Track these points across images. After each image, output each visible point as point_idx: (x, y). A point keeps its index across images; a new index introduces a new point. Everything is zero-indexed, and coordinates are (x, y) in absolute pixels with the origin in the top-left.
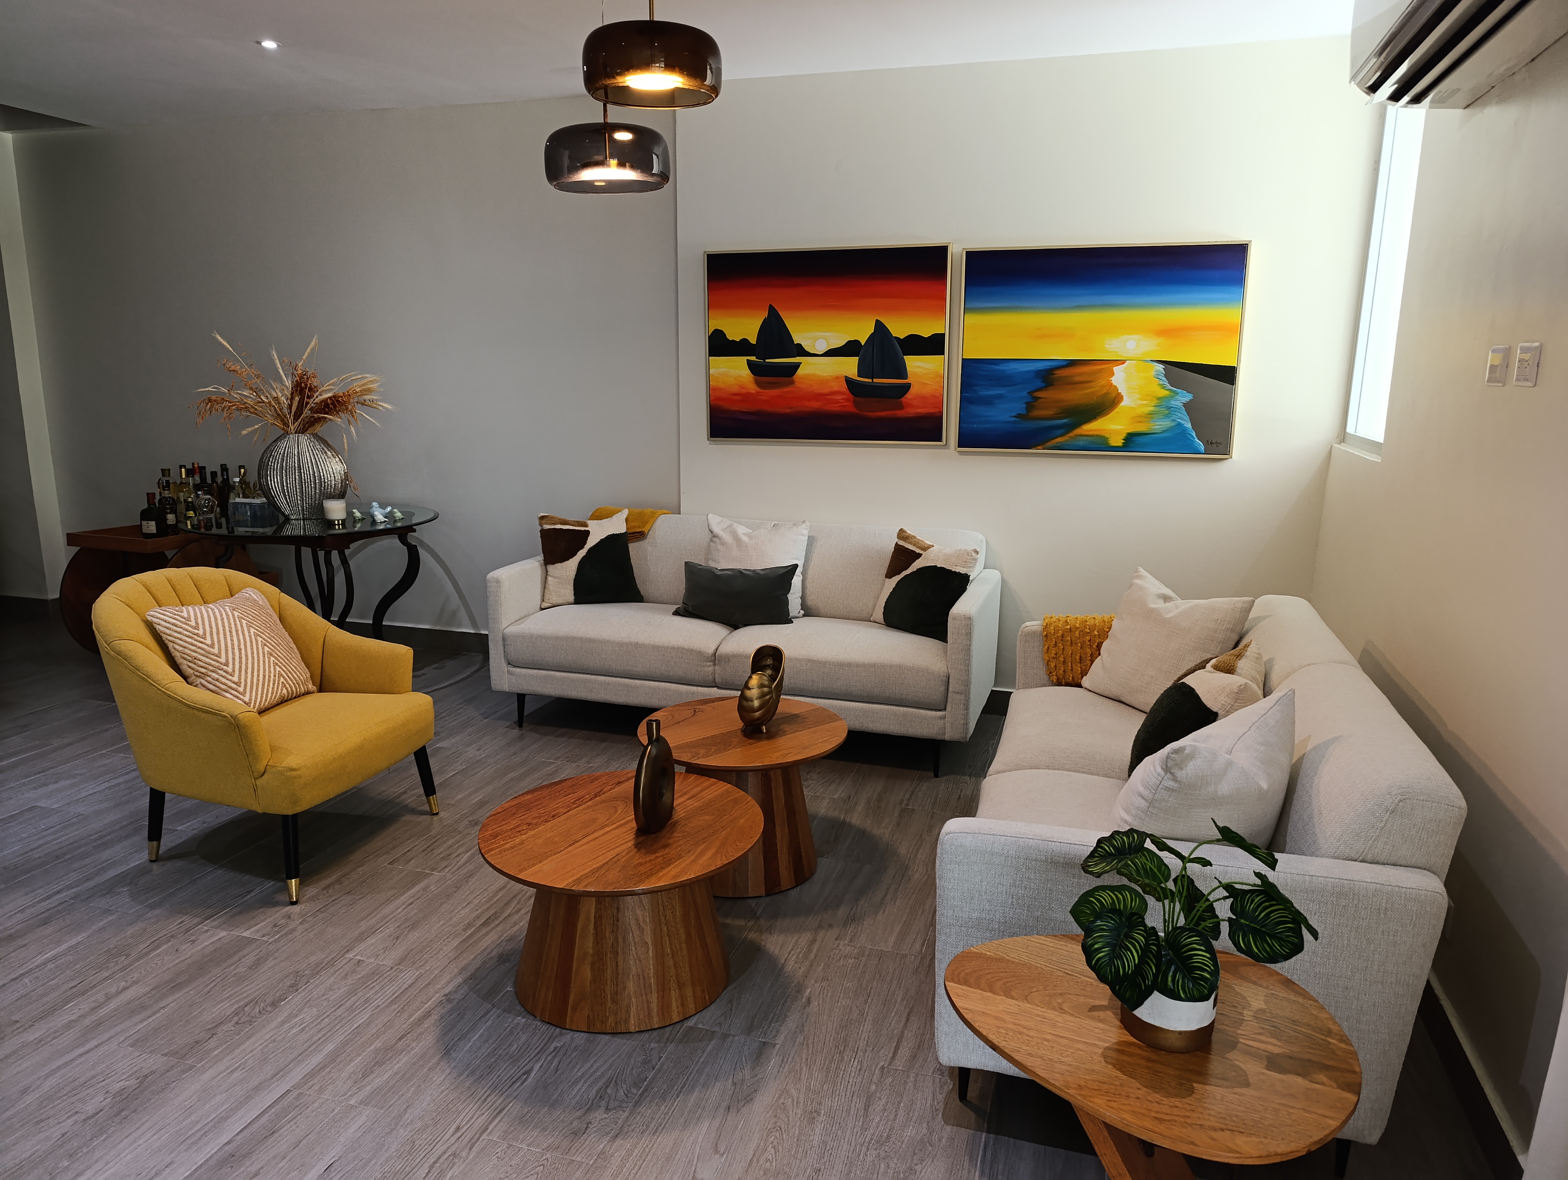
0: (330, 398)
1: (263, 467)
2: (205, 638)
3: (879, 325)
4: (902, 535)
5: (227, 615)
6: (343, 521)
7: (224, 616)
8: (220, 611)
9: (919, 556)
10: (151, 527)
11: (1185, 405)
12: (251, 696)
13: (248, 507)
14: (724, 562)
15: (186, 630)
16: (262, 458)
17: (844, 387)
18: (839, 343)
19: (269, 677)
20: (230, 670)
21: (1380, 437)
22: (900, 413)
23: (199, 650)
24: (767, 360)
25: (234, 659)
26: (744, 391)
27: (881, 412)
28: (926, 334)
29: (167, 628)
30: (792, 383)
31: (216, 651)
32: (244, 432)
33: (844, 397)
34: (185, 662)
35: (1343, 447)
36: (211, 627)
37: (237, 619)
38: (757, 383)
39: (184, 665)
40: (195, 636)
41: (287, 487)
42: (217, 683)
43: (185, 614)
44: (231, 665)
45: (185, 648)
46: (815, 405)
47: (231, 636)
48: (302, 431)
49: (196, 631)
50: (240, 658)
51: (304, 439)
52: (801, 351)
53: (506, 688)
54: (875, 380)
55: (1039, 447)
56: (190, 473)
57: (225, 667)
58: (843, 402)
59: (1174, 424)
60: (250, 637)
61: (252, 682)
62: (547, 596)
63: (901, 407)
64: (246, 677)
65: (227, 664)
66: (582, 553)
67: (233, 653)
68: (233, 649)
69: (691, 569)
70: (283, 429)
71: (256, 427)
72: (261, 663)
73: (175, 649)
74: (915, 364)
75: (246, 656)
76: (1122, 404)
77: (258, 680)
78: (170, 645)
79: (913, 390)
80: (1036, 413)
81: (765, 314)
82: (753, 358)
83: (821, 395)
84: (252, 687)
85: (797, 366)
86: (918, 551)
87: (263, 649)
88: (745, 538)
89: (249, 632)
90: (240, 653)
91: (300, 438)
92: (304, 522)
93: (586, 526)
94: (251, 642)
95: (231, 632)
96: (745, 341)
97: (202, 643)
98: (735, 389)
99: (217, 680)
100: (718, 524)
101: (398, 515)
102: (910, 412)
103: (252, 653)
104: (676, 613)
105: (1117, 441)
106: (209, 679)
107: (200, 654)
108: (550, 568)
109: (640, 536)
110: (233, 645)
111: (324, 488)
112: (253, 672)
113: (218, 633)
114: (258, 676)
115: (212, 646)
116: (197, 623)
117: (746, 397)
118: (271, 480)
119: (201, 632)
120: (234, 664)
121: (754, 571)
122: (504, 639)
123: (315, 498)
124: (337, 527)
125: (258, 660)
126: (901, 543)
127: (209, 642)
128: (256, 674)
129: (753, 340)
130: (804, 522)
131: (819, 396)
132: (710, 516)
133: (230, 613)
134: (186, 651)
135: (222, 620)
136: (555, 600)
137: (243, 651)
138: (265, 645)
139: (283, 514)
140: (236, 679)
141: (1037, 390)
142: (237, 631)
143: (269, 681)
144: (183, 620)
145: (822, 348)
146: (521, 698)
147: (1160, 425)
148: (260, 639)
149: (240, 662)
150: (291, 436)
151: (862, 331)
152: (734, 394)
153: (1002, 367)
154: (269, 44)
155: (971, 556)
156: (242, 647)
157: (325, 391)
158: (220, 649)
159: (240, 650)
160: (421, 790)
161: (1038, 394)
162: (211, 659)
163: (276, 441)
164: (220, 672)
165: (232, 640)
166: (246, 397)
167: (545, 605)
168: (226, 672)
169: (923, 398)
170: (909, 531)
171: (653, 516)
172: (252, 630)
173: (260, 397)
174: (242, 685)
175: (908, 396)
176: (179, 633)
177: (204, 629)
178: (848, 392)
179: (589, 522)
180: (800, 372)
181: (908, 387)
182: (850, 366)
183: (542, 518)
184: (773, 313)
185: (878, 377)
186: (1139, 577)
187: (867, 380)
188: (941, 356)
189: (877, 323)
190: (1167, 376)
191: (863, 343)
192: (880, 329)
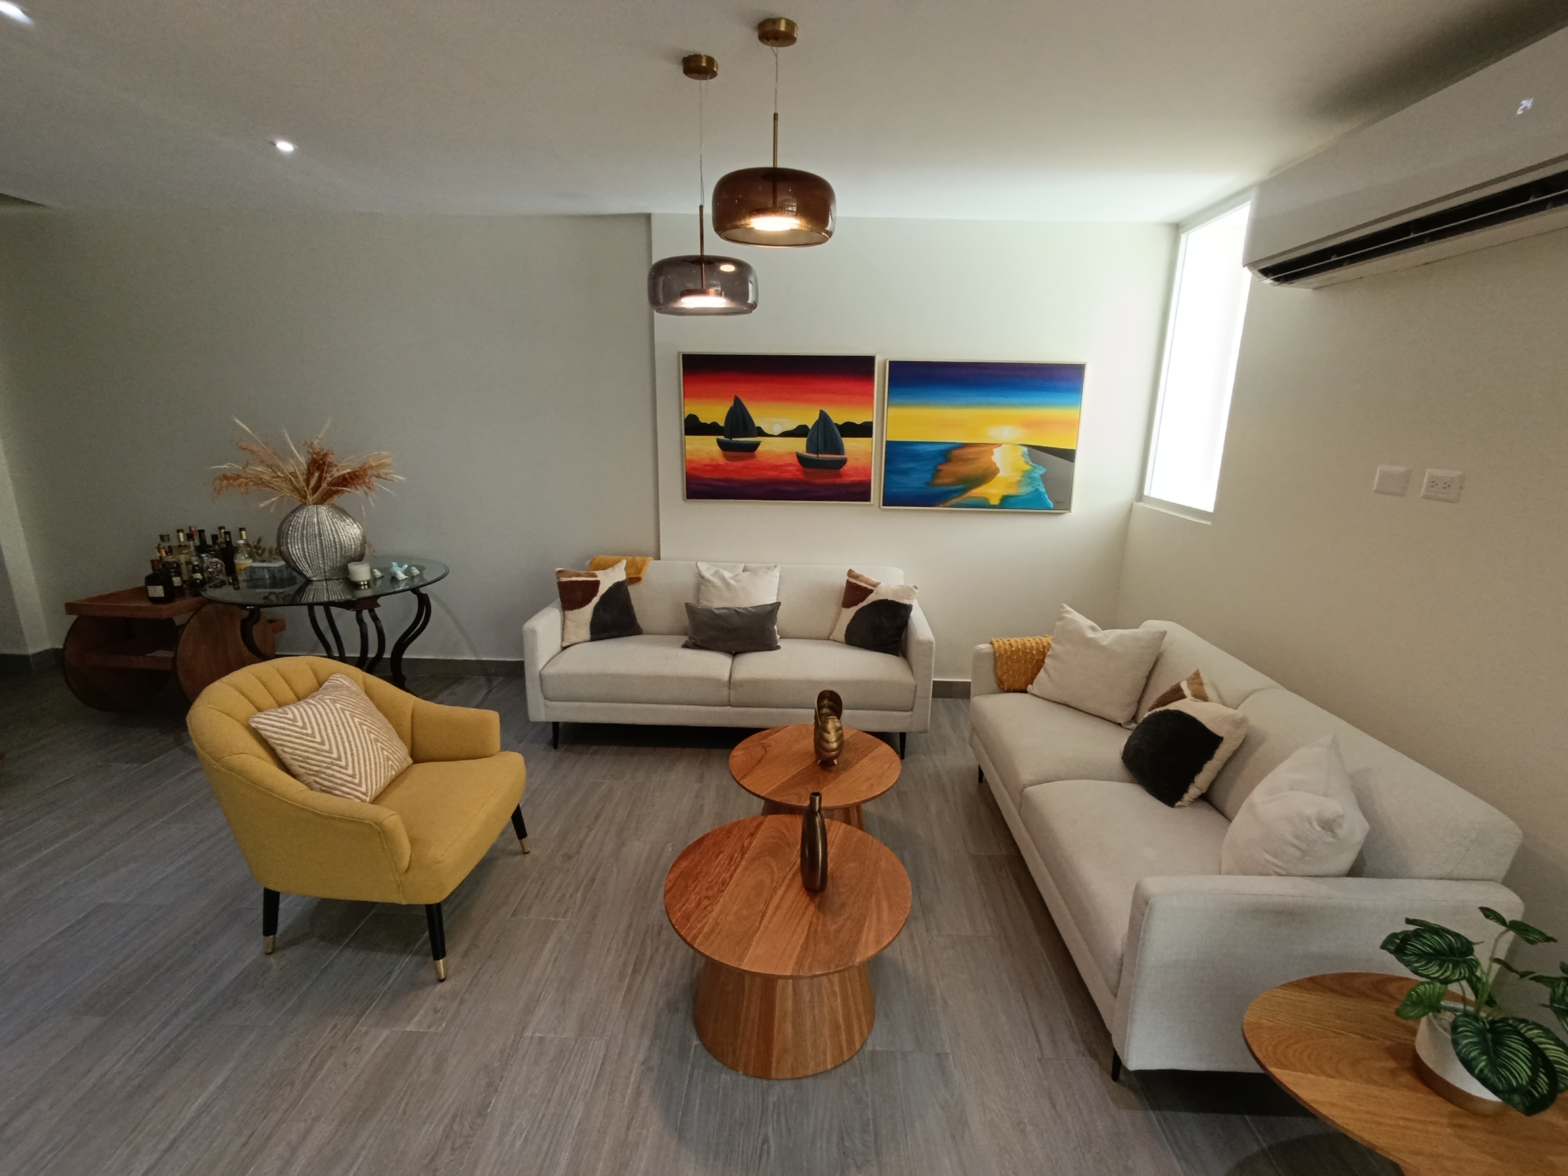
0: (349, 473)
1: (281, 535)
2: (315, 737)
4: (850, 573)
5: (331, 710)
6: (368, 582)
7: (328, 711)
8: (323, 707)
9: (871, 591)
10: (158, 591)
11: (1042, 476)
12: (367, 786)
13: (266, 571)
14: (717, 602)
15: (297, 732)
16: (280, 529)
17: (795, 460)
18: (792, 426)
19: (380, 763)
20: (343, 763)
21: (1210, 507)
22: (838, 481)
23: (311, 750)
24: (733, 439)
25: (346, 753)
26: (714, 463)
27: (822, 479)
28: (859, 421)
29: (275, 732)
30: (754, 457)
31: (327, 747)
32: (262, 505)
33: (796, 468)
34: (296, 763)
36: (318, 725)
37: (340, 711)
38: (725, 456)
39: (295, 766)
40: (304, 737)
41: (309, 553)
42: (332, 779)
43: (290, 716)
44: (343, 759)
45: (296, 749)
46: (772, 474)
47: (339, 730)
48: (321, 501)
49: (304, 731)
50: (351, 750)
51: (323, 509)
52: (761, 433)
53: (543, 718)
54: (820, 456)
55: (942, 505)
56: (190, 537)
57: (338, 762)
58: (794, 471)
59: (1034, 489)
60: (356, 727)
61: (366, 772)
62: (566, 637)
63: (840, 476)
64: (360, 768)
65: (339, 759)
66: (596, 600)
67: (344, 747)
68: (343, 742)
69: (691, 610)
70: (301, 501)
71: (273, 499)
72: (371, 751)
73: (284, 752)
74: (851, 445)
75: (357, 747)
76: (999, 475)
77: (371, 769)
78: (279, 749)
79: (849, 464)
80: (939, 481)
81: (731, 404)
82: (722, 437)
83: (777, 466)
84: (366, 778)
85: (757, 444)
86: (870, 587)
87: (369, 736)
88: (732, 582)
89: (354, 723)
90: (350, 745)
91: (319, 510)
92: (326, 583)
93: (596, 576)
94: (358, 733)
95: (337, 726)
96: (714, 424)
97: (312, 742)
98: (707, 461)
99: (333, 776)
100: (706, 570)
101: (416, 571)
102: (847, 480)
103: (361, 743)
104: (686, 646)
105: (995, 501)
106: (323, 776)
107: (312, 753)
108: (570, 614)
109: (638, 580)
110: (342, 738)
111: (345, 551)
112: (365, 761)
113: (326, 730)
114: (370, 764)
115: (323, 743)
116: (304, 723)
117: (716, 467)
118: (292, 547)
119: (309, 731)
120: (346, 758)
121: (745, 609)
122: (541, 677)
123: (336, 561)
124: (363, 587)
125: (368, 749)
126: (853, 581)
127: (318, 739)
128: (368, 763)
129: (722, 423)
130: (775, 566)
131: (775, 467)
132: (699, 564)
133: (332, 707)
134: (297, 752)
135: (327, 715)
136: (574, 639)
137: (353, 743)
138: (371, 732)
139: (305, 576)
140: (350, 772)
141: (940, 464)
142: (343, 724)
143: (380, 767)
144: (290, 722)
145: (778, 430)
146: (556, 725)
147: (1024, 490)
148: (365, 727)
149: (352, 754)
150: (310, 507)
151: (810, 418)
152: (706, 465)
153: (915, 447)
154: (285, 147)
155: (909, 591)
156: (351, 738)
157: (344, 468)
158: (330, 745)
159: (349, 742)
160: (515, 835)
161: (940, 467)
162: (324, 756)
163: (294, 511)
164: (335, 767)
165: (340, 734)
166: (262, 473)
167: (565, 644)
168: (341, 767)
169: (856, 469)
170: (857, 571)
171: (644, 563)
172: (356, 720)
173: (275, 473)
174: (358, 776)
175: (845, 468)
176: (289, 736)
177: (312, 728)
178: (799, 465)
179: (597, 572)
180: (760, 448)
181: (843, 462)
182: (800, 445)
183: (560, 572)
184: (738, 402)
185: (821, 453)
186: (1067, 612)
187: (814, 456)
188: (870, 439)
189: (822, 412)
190: (1030, 455)
191: (810, 427)
192: (824, 417)
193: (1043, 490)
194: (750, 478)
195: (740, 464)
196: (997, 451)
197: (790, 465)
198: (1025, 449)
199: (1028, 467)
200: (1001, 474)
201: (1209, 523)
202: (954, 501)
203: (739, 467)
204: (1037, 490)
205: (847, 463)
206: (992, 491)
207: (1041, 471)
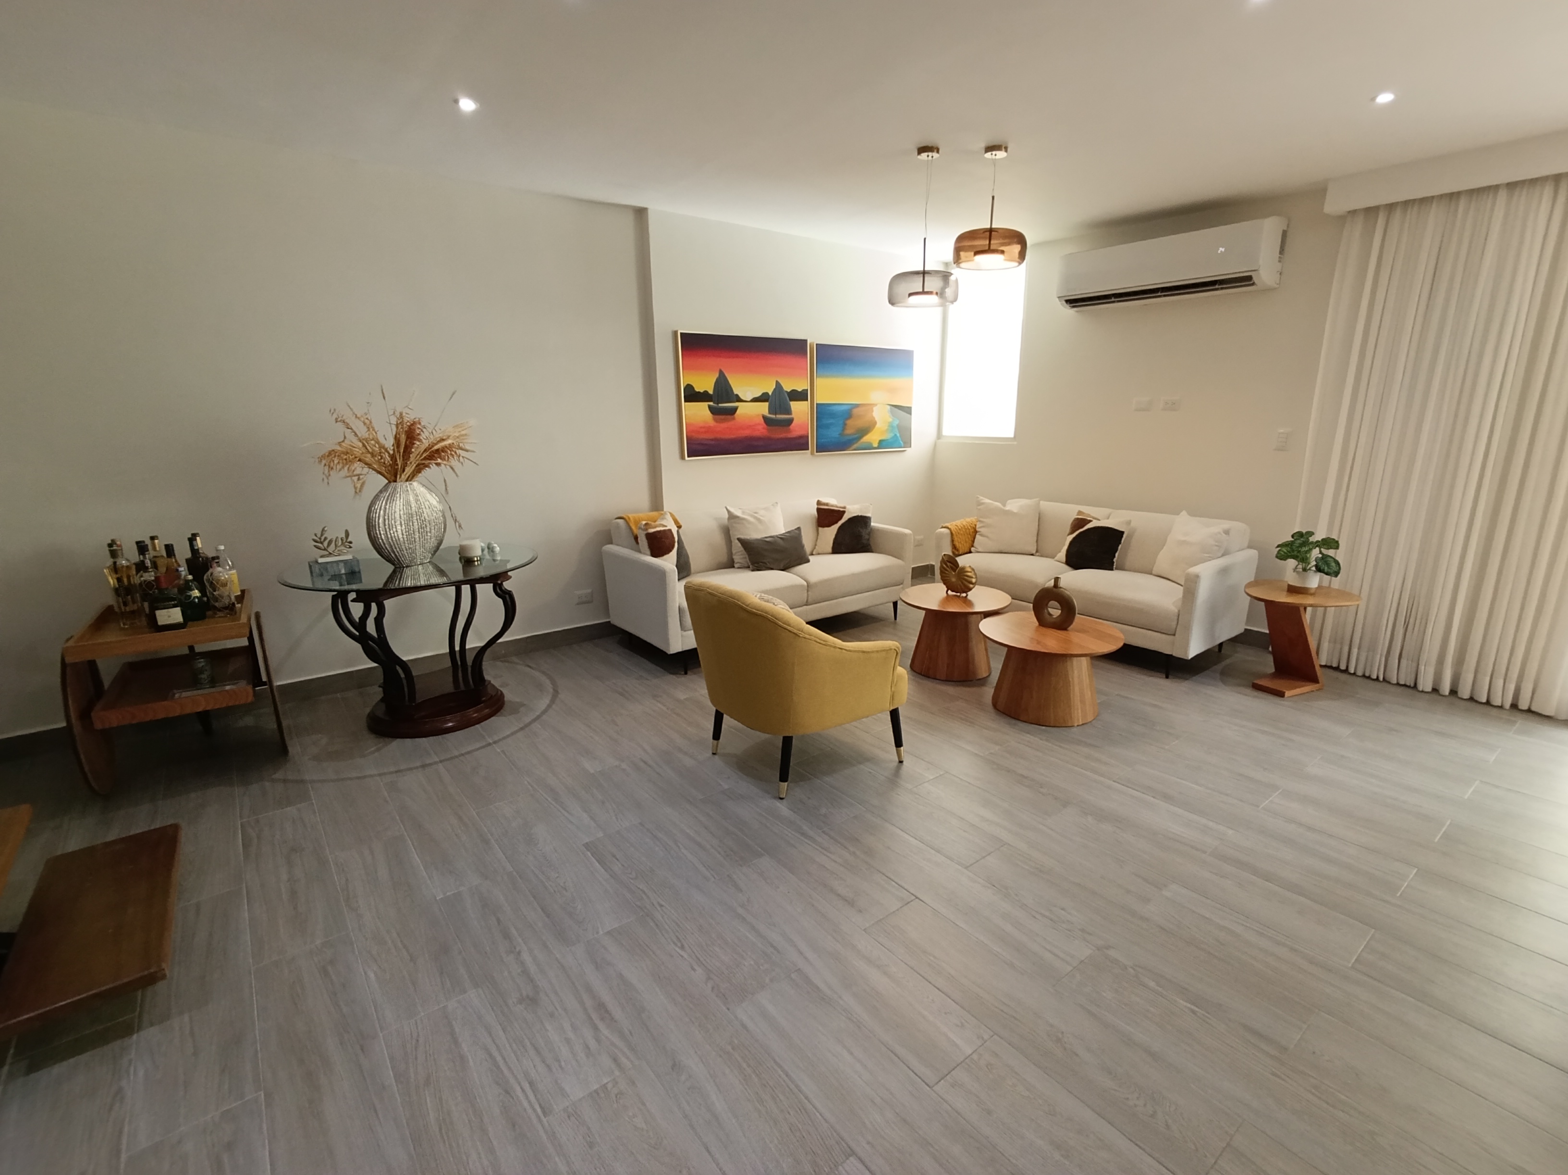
3: (777, 383)
4: (819, 503)
9: (844, 512)
11: (897, 425)
17: (762, 421)
18: (758, 394)
21: (1012, 436)
22: (789, 436)
24: (720, 405)
26: (707, 426)
27: (780, 434)
28: (799, 389)
30: (734, 419)
33: (763, 427)
35: (939, 441)
38: (715, 420)
46: (747, 432)
52: (739, 400)
54: (777, 416)
55: (848, 450)
58: (761, 430)
59: (893, 435)
63: (790, 431)
69: (743, 542)
74: (795, 407)
80: (845, 432)
81: (717, 375)
82: (711, 403)
83: (750, 426)
85: (736, 409)
86: (840, 510)
91: (413, 486)
96: (706, 392)
98: (702, 425)
100: (732, 508)
102: (793, 434)
104: (751, 569)
105: (876, 445)
117: (708, 429)
126: (823, 508)
129: (711, 392)
131: (749, 427)
132: (730, 506)
141: (846, 420)
145: (749, 397)
147: (890, 436)
151: (769, 387)
152: (701, 428)
153: (830, 408)
154: (467, 104)
161: (846, 422)
163: (382, 491)
169: (799, 426)
175: (793, 424)
178: (764, 424)
180: (738, 412)
181: (791, 421)
182: (763, 408)
183: (645, 524)
184: (721, 373)
185: (778, 414)
186: (982, 499)
187: (773, 416)
188: (806, 402)
189: (777, 381)
190: (892, 412)
191: (770, 394)
192: (778, 385)
193: (898, 435)
194: (733, 437)
195: (724, 425)
196: (875, 409)
197: (759, 424)
198: (889, 407)
199: (890, 420)
200: (878, 426)
201: (1015, 443)
202: (855, 446)
203: (725, 429)
204: (896, 435)
205: (794, 422)
206: (873, 438)
207: (896, 422)
